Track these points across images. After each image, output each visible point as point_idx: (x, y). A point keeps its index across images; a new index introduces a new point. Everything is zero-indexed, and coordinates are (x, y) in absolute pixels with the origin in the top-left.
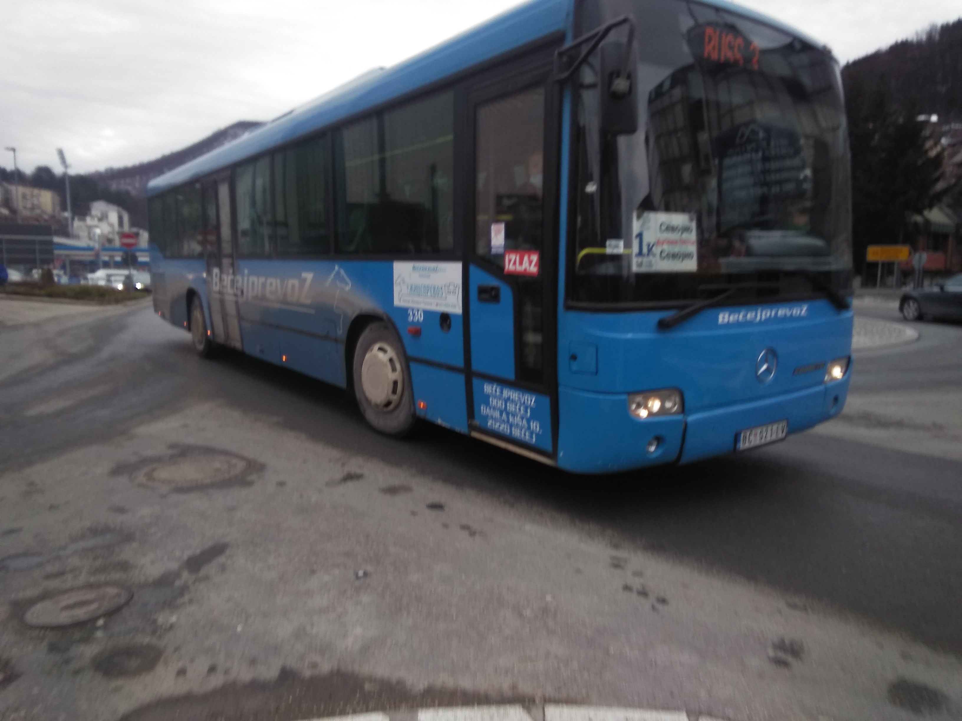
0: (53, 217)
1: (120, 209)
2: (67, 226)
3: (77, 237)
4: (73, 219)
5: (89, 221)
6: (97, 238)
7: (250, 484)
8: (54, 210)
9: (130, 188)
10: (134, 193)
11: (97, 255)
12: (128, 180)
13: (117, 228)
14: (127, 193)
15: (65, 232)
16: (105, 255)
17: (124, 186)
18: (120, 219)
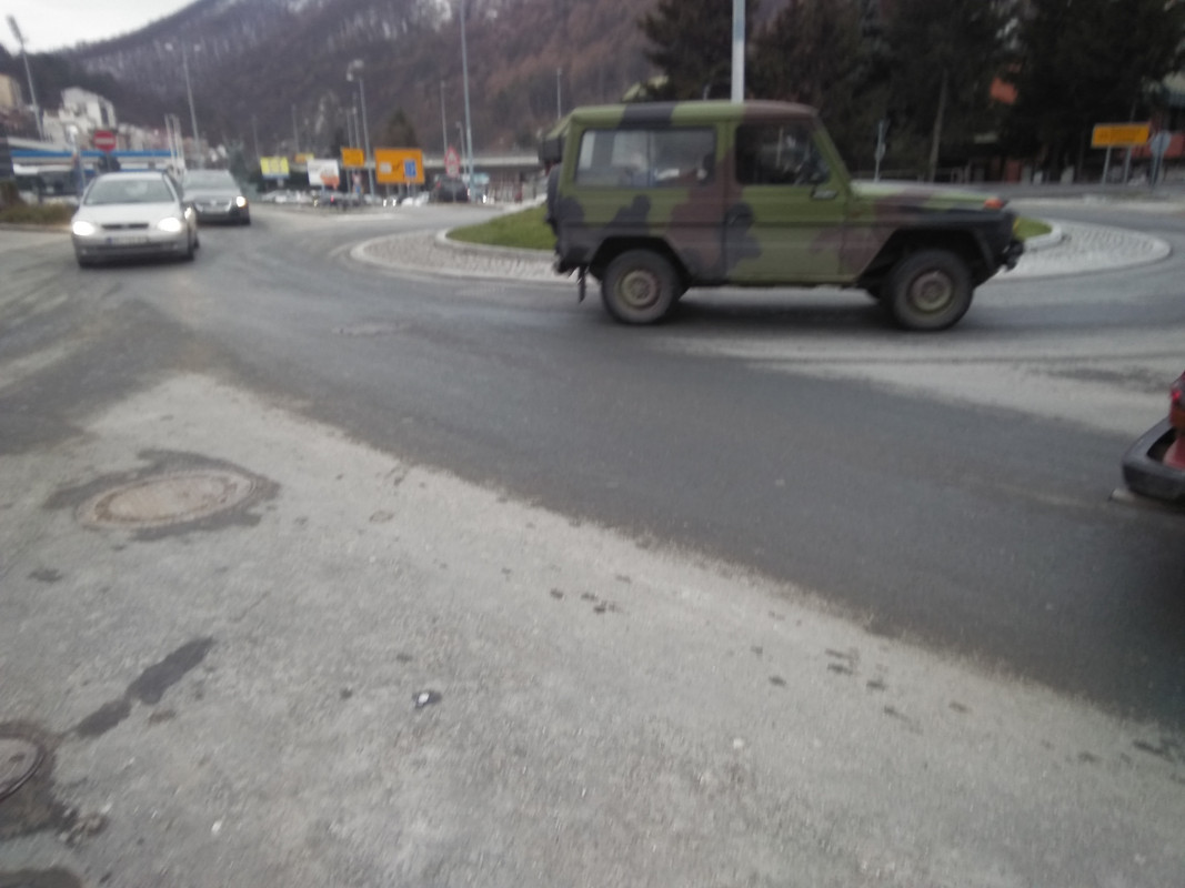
0: (15, 112)
1: (102, 99)
2: (34, 124)
3: (50, 139)
4: (41, 114)
5: (62, 116)
6: (73, 139)
7: (254, 521)
8: (15, 103)
9: (112, 70)
10: (117, 76)
11: (77, 163)
12: (108, 58)
13: (100, 124)
14: (109, 76)
15: (31, 131)
16: (87, 163)
17: (102, 66)
18: (104, 112)
